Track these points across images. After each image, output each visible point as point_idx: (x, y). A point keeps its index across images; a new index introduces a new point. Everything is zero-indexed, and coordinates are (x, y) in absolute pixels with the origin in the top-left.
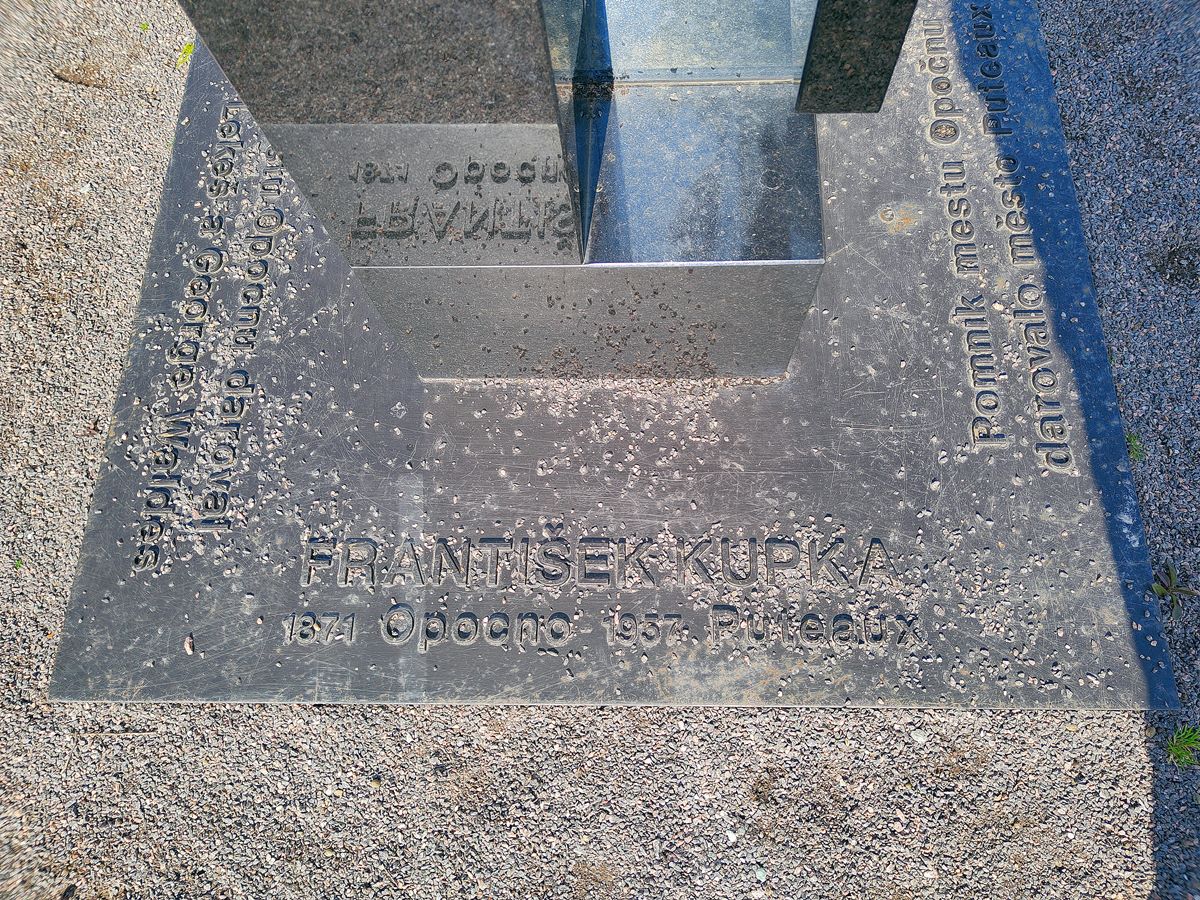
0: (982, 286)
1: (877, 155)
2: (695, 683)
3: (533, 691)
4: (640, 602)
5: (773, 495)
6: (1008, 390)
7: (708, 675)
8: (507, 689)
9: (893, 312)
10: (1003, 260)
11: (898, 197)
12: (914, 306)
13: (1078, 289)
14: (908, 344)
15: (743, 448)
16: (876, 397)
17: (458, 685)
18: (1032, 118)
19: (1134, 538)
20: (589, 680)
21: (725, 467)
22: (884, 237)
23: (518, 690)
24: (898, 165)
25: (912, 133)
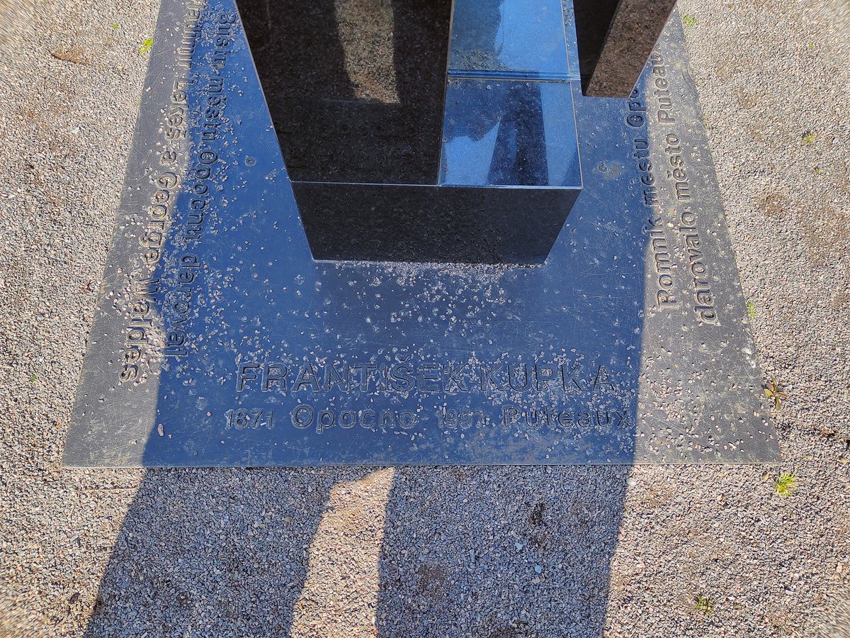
0: (661, 212)
1: (596, 132)
2: (494, 451)
3: (392, 457)
4: (458, 401)
5: (539, 336)
6: (677, 275)
7: (503, 445)
8: (375, 455)
9: (608, 226)
10: (672, 198)
11: (609, 157)
12: (621, 224)
13: (716, 216)
14: (618, 246)
15: (520, 306)
16: (600, 277)
17: (344, 453)
18: (686, 114)
19: (753, 362)
20: (428, 449)
21: (509, 318)
22: (602, 181)
23: (382, 456)
24: (609, 138)
25: (616, 120)
